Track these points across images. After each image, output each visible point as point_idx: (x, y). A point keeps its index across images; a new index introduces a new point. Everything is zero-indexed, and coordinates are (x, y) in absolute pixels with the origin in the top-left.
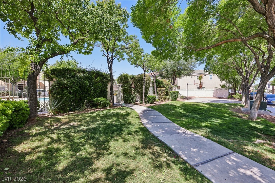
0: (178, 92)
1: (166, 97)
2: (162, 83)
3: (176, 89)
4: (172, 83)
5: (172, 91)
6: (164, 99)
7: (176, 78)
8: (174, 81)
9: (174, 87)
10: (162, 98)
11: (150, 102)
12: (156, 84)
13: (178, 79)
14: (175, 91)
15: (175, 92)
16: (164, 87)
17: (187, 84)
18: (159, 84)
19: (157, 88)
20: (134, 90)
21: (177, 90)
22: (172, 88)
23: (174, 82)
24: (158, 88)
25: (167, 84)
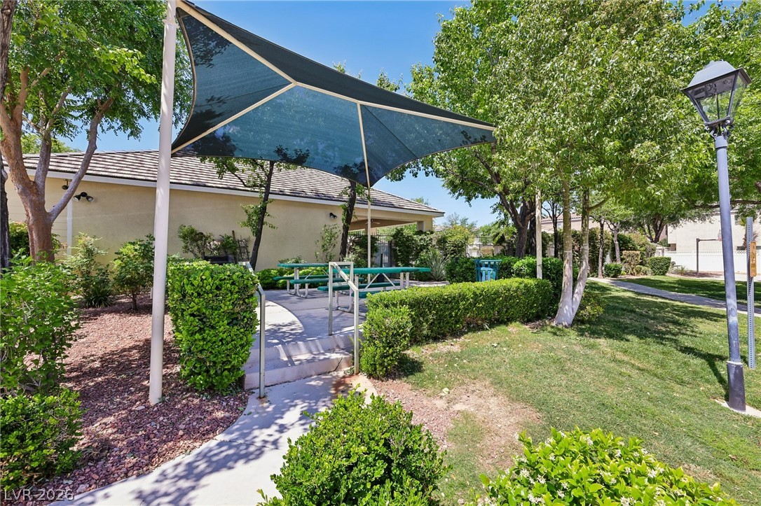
0: (669, 259)
1: (641, 269)
2: (629, 241)
3: (663, 252)
4: (651, 238)
5: (652, 257)
6: (637, 271)
7: (665, 227)
8: (658, 233)
9: (657, 248)
10: (632, 269)
11: (612, 275)
12: (619, 244)
13: (670, 228)
14: (661, 256)
15: (661, 259)
16: (635, 249)
17: (698, 240)
18: (624, 243)
19: (621, 250)
20: (577, 256)
21: (667, 254)
22: (654, 250)
23: (656, 235)
24: (624, 252)
25: (641, 243)
